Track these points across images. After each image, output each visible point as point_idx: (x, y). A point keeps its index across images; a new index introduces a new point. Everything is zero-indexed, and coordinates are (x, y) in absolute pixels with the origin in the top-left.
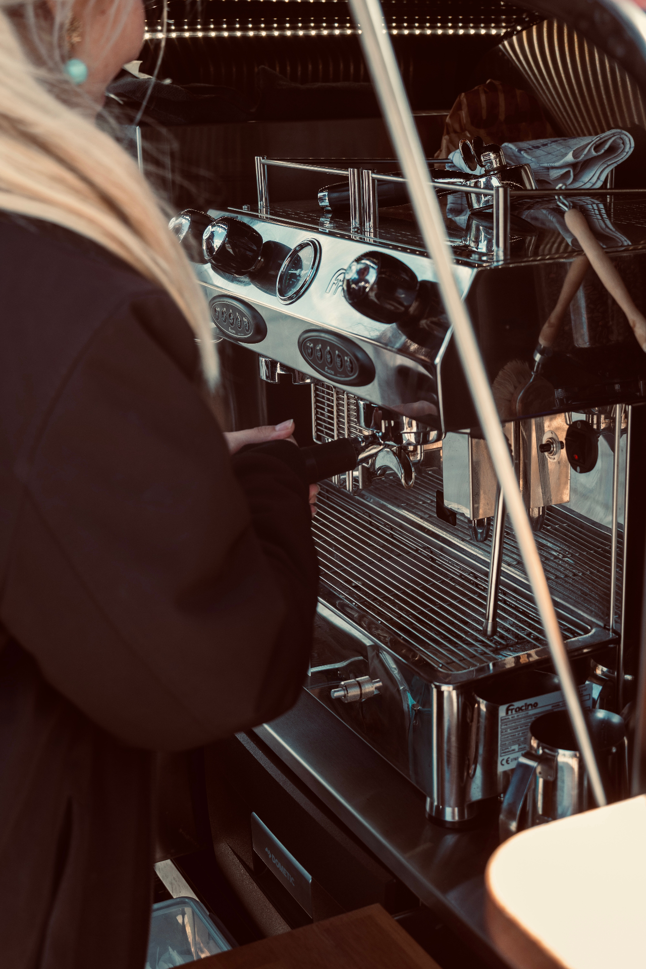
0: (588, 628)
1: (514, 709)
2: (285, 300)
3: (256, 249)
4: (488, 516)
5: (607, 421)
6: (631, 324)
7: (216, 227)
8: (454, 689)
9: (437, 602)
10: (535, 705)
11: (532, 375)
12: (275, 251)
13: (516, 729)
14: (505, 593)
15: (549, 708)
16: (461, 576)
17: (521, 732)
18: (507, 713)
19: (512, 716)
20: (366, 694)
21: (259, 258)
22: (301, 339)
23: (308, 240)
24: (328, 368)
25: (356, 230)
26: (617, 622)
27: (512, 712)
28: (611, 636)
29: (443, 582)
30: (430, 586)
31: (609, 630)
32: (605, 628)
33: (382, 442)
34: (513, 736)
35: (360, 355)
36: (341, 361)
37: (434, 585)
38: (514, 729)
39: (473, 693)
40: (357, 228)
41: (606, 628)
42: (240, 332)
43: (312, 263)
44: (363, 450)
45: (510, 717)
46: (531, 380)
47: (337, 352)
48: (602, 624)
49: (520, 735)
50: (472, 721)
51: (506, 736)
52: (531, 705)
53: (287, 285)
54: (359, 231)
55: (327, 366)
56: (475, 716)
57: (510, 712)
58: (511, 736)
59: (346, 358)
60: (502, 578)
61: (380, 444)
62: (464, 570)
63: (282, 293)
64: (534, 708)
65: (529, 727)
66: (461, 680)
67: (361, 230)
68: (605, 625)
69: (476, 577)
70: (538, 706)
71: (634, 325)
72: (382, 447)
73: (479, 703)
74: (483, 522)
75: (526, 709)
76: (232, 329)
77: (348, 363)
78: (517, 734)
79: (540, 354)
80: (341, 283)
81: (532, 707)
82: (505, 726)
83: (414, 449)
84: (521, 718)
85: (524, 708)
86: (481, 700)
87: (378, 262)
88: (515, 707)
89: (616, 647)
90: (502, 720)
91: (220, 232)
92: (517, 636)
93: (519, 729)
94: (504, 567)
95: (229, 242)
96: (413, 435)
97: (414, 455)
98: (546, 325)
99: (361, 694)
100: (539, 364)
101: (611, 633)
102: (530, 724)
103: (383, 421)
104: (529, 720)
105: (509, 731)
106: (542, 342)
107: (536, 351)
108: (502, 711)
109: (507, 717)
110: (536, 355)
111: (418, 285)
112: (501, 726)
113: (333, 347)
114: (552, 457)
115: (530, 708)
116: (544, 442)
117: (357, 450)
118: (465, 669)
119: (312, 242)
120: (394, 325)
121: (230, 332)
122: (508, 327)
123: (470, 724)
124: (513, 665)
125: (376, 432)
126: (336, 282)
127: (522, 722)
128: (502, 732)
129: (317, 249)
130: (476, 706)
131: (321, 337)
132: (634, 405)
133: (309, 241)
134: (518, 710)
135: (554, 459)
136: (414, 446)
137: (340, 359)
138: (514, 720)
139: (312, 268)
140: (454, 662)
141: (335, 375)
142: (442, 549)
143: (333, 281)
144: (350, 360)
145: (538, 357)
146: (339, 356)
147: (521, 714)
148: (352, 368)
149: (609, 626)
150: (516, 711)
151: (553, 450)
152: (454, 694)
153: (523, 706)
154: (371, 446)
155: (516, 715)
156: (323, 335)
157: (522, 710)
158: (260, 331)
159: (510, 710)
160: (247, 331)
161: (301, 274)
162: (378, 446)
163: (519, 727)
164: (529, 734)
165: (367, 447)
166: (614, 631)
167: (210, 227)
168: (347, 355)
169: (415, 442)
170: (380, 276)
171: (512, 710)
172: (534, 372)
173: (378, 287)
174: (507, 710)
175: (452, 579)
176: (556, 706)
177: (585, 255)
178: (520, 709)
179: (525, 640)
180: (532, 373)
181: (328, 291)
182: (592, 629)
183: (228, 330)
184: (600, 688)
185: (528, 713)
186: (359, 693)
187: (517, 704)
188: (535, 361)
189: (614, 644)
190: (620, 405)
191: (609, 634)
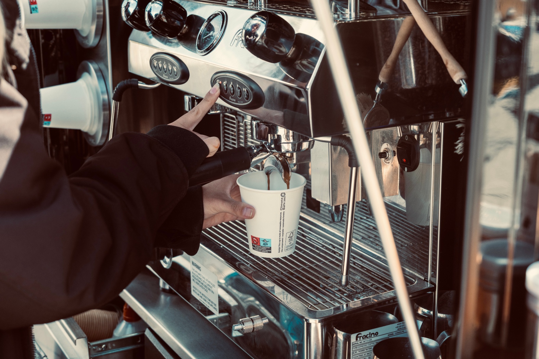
0: (413, 281)
1: (361, 336)
2: (201, 52)
3: (182, 18)
4: (342, 204)
5: (424, 139)
6: (445, 62)
7: (155, 4)
8: (319, 322)
9: (307, 264)
10: (376, 334)
11: (374, 103)
12: (196, 21)
13: (363, 351)
14: (354, 258)
15: (386, 336)
16: (323, 246)
17: (366, 353)
18: (357, 340)
19: (360, 341)
20: (257, 328)
21: (185, 26)
22: (213, 78)
23: (218, 11)
24: (232, 98)
25: (252, 4)
26: (434, 276)
27: (360, 339)
28: (429, 286)
29: (311, 250)
30: (302, 253)
31: (427, 281)
32: (424, 280)
33: (269, 150)
34: (361, 355)
35: (253, 86)
36: (241, 92)
37: (305, 252)
38: (362, 351)
39: (333, 326)
40: (253, 3)
41: (426, 280)
42: (171, 77)
43: (221, 27)
44: (256, 155)
45: (359, 342)
46: (373, 106)
47: (238, 85)
48: (423, 278)
49: (366, 355)
50: (332, 345)
51: (356, 356)
52: (373, 334)
53: (203, 42)
54: (254, 5)
55: (231, 96)
56: (334, 342)
57: (359, 339)
58: (360, 356)
59: (244, 89)
60: (352, 248)
61: (267, 152)
62: (326, 243)
63: (200, 48)
64: (375, 336)
65: (372, 349)
66: (325, 316)
67: (255, 4)
68: (425, 278)
69: (334, 247)
70: (378, 335)
71: (447, 63)
72: (268, 154)
73: (336, 334)
74: (339, 208)
75: (370, 337)
76: (165, 75)
77: (246, 93)
78: (363, 354)
79: (380, 87)
80: (241, 39)
81: (374, 336)
82: (356, 349)
83: (291, 155)
84: (366, 343)
85: (368, 336)
86: (338, 331)
87: (267, 19)
88: (362, 335)
89: (433, 293)
90: (353, 344)
91: (157, 7)
92: (363, 286)
93: (365, 351)
94: (354, 241)
95: (164, 14)
96: (290, 144)
97: (291, 160)
98: (384, 67)
99: (254, 328)
100: (379, 95)
101: (429, 284)
102: (373, 347)
103: (269, 135)
104: (372, 345)
105: (358, 352)
106: (382, 79)
107: (377, 86)
108: (353, 337)
109: (356, 342)
110: (377, 88)
111: (295, 36)
112: (353, 348)
113: (235, 81)
114: (388, 161)
115: (373, 335)
116: (382, 151)
117: (251, 155)
118: (328, 308)
119: (222, 13)
120: (278, 64)
121: (164, 78)
122: (358, 64)
123: (330, 348)
124: (360, 305)
125: (265, 143)
126: (237, 38)
127: (368, 346)
128: (353, 353)
129: (224, 17)
130: (335, 335)
131: (226, 76)
132: (445, 122)
133: (220, 12)
134: (364, 337)
135: (389, 162)
136: (291, 153)
137: (239, 91)
138: (361, 345)
139: (221, 30)
140: (319, 303)
141: (236, 102)
142: (310, 229)
143: (236, 37)
144: (247, 90)
145: (378, 90)
146: (239, 88)
147: (367, 340)
148: (248, 96)
149: (428, 279)
150: (363, 338)
151: (388, 157)
152: (319, 325)
153: (368, 335)
154: (261, 153)
155: (363, 341)
156: (228, 74)
157: (367, 337)
158: (185, 76)
159: (359, 337)
160: (176, 75)
161: (213, 35)
162: (266, 153)
163: (365, 349)
164: (373, 354)
165: (258, 153)
166: (432, 283)
167: (150, 3)
168: (245, 87)
169: (291, 150)
170: (268, 28)
171: (360, 337)
172: (375, 101)
173: (267, 36)
174: (357, 337)
175: (317, 248)
176: (391, 335)
177: (412, 15)
178: (366, 336)
179: (369, 289)
180: (374, 102)
181: (231, 45)
182: (415, 281)
183: (163, 76)
184: (422, 322)
185: (371, 340)
186: (252, 327)
187: (364, 333)
188: (376, 93)
189: (431, 291)
190: (436, 122)
191: (428, 284)
